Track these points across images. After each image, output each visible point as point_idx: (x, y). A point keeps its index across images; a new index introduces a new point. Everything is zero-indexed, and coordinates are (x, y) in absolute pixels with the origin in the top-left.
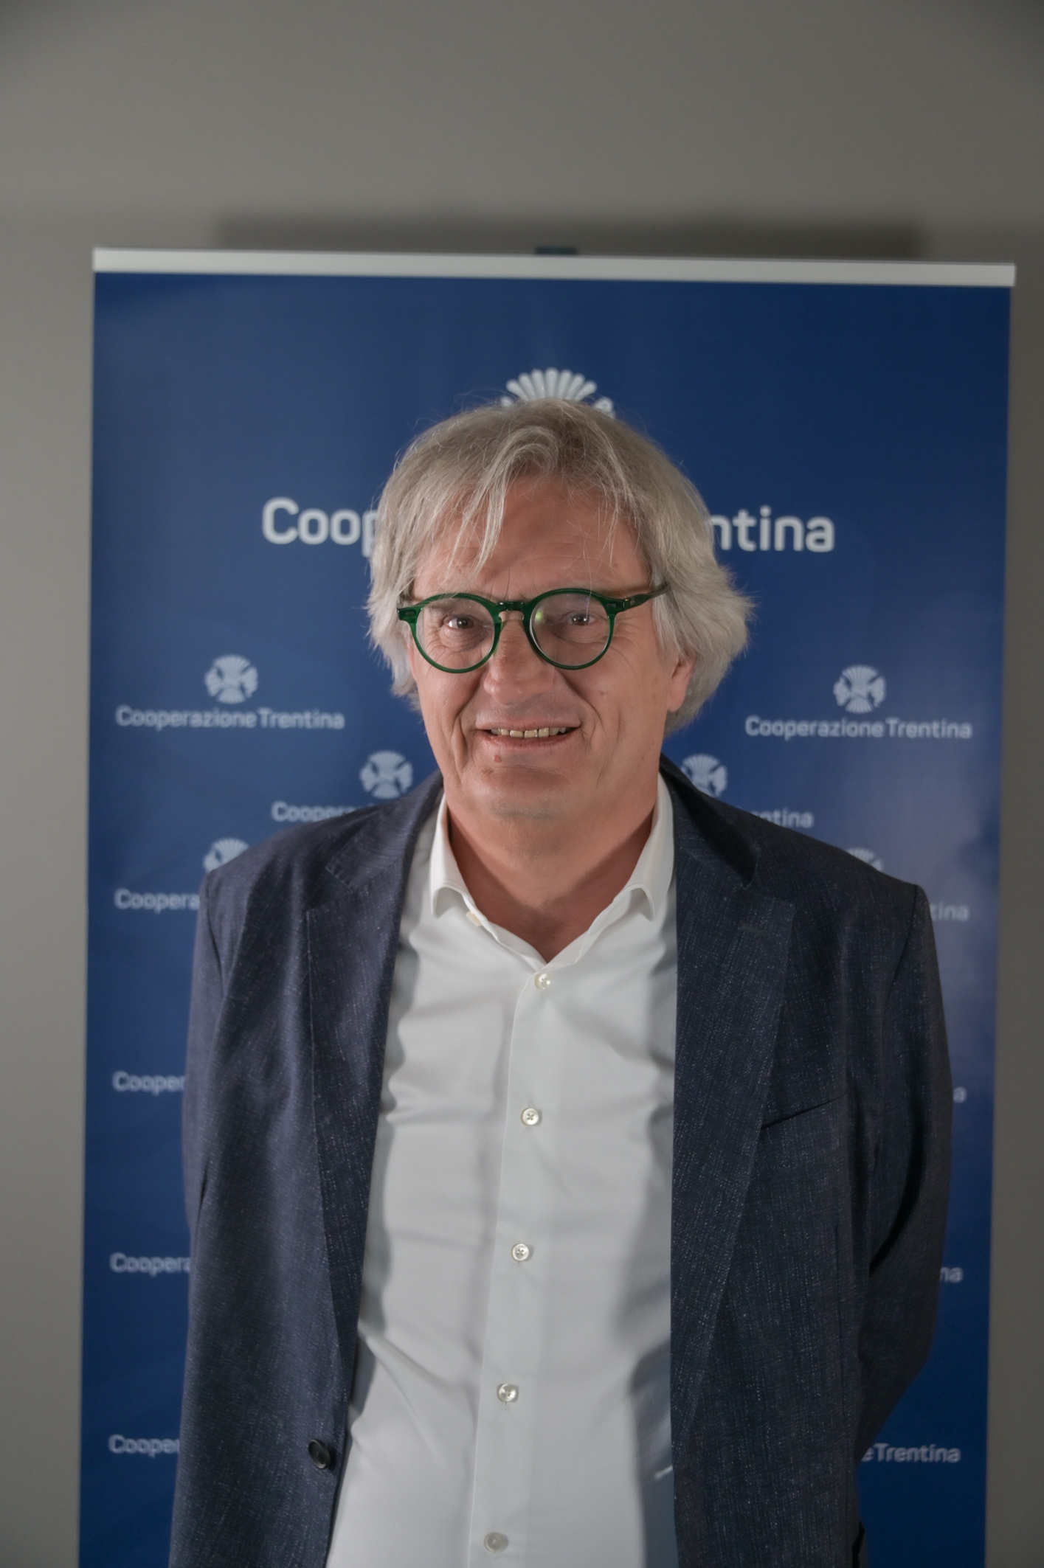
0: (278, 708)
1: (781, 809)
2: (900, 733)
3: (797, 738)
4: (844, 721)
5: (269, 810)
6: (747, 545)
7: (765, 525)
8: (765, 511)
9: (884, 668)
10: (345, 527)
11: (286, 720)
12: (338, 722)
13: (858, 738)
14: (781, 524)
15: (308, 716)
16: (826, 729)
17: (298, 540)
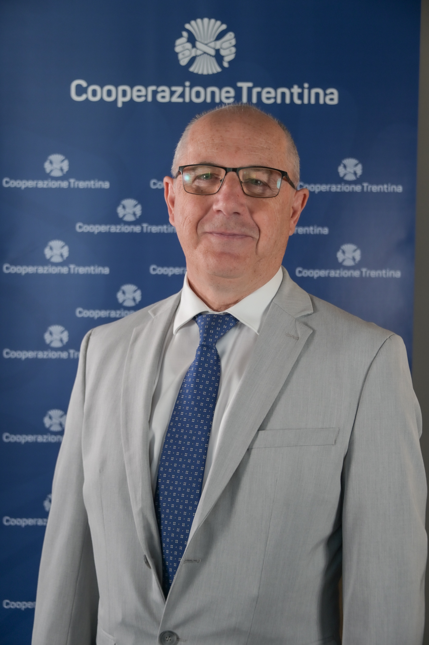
0: (79, 179)
1: (313, 225)
2: (369, 190)
3: (321, 192)
4: (343, 185)
5: (74, 227)
6: (297, 101)
7: (306, 92)
8: (306, 85)
9: (362, 160)
10: (109, 93)
11: (82, 184)
12: (106, 185)
13: (349, 192)
14: (314, 91)
15: (92, 182)
16: (334, 188)
17: (87, 100)
